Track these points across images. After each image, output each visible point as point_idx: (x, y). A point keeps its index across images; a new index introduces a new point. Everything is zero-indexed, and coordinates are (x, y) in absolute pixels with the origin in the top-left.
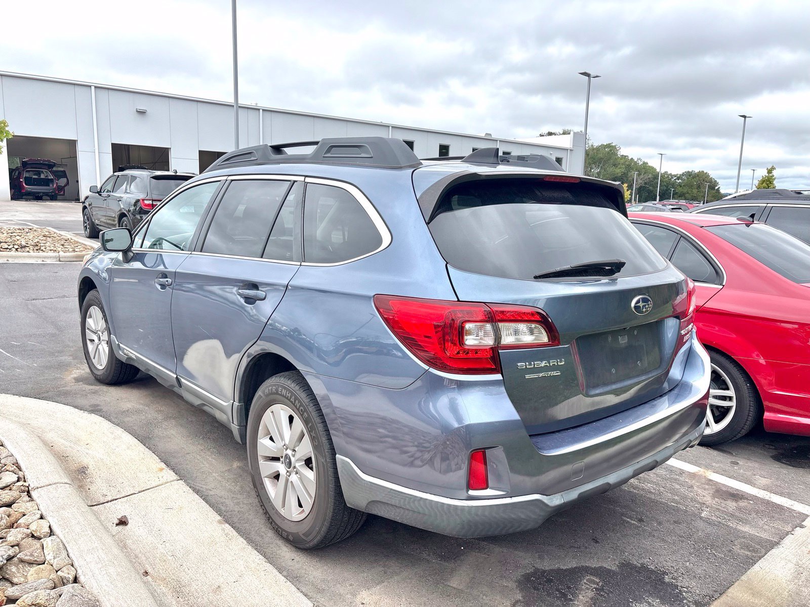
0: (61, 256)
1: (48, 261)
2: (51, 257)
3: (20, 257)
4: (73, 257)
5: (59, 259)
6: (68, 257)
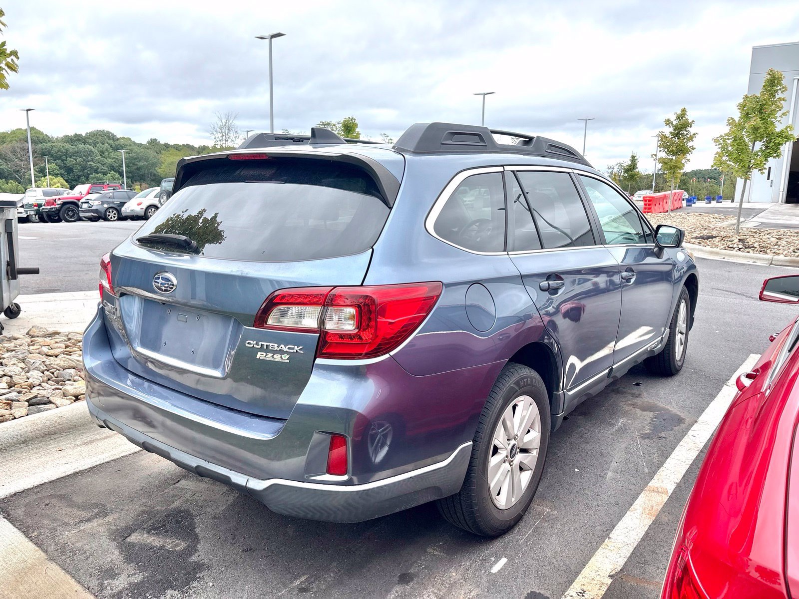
0: (774, 259)
1: (759, 263)
2: (763, 259)
3: (739, 257)
4: (787, 261)
5: (772, 262)
6: (782, 261)
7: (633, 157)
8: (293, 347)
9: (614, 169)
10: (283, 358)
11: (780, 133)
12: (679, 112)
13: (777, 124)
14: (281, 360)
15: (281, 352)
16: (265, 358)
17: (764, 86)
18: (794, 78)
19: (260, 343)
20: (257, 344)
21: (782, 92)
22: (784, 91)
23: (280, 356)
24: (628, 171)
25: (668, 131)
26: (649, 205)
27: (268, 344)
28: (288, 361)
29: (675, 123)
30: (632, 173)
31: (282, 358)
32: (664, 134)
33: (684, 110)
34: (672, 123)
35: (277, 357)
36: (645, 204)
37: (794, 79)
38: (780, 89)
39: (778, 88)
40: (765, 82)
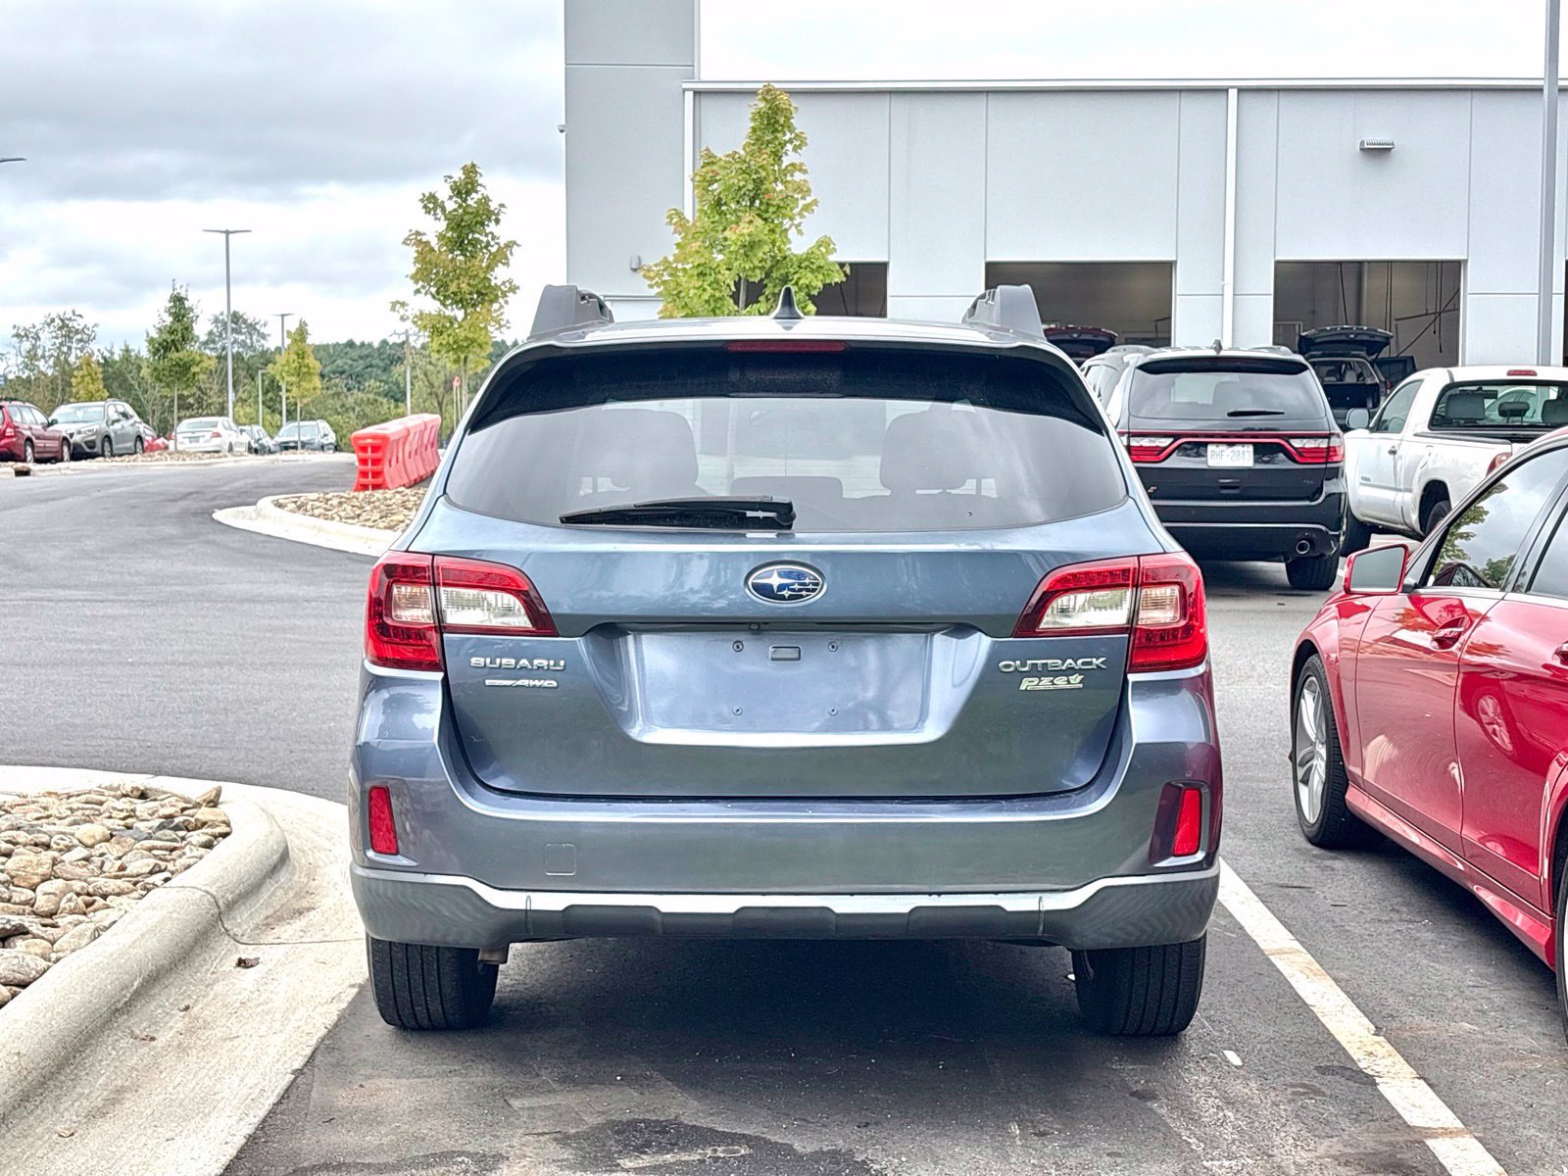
7: (178, 300)
8: (1089, 660)
9: (37, 338)
10: (1072, 681)
11: (806, 259)
12: (458, 175)
13: (792, 233)
14: (1068, 686)
15: (1071, 671)
16: (1037, 688)
17: (754, 130)
18: (685, 86)
19: (1029, 662)
20: (1024, 665)
21: (795, 149)
22: (800, 147)
23: (1066, 678)
24: (167, 349)
25: (434, 228)
26: (376, 462)
27: (1044, 661)
28: (1081, 686)
29: (450, 206)
30: (181, 355)
31: (1069, 682)
32: (424, 239)
33: (471, 171)
34: (444, 210)
35: (1061, 682)
36: (363, 461)
37: (684, 90)
38: (790, 141)
39: (787, 138)
40: (753, 120)
